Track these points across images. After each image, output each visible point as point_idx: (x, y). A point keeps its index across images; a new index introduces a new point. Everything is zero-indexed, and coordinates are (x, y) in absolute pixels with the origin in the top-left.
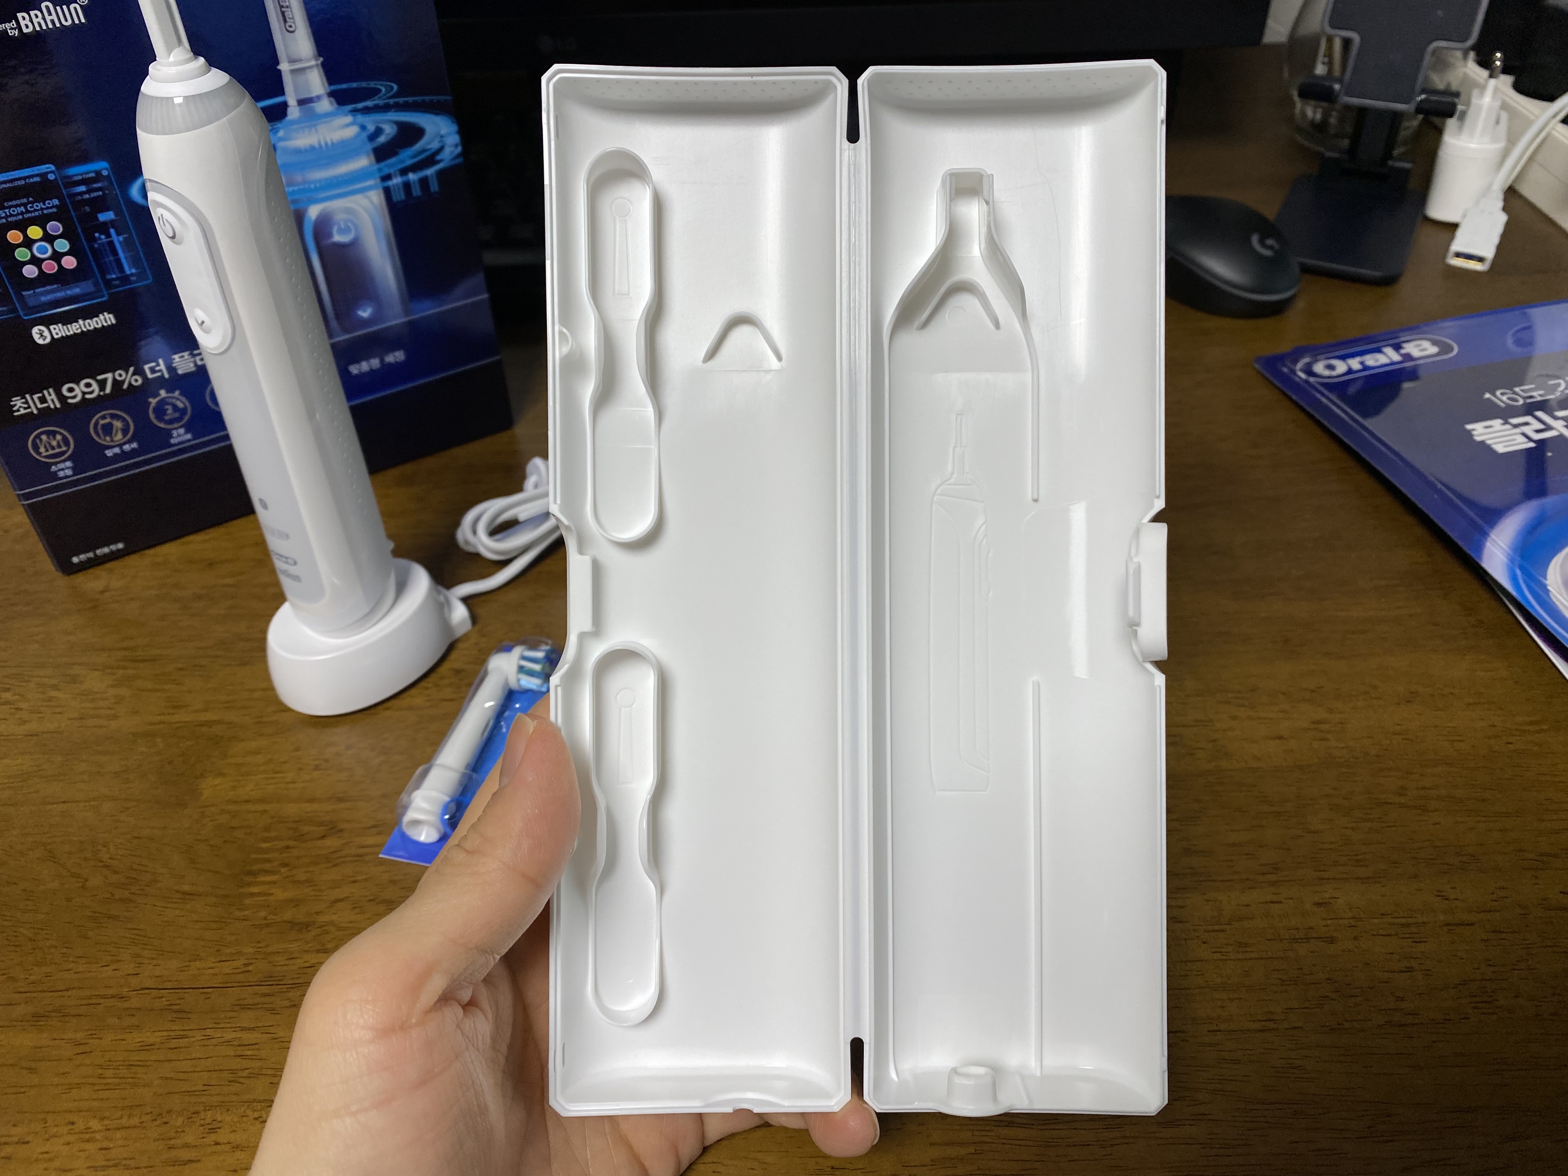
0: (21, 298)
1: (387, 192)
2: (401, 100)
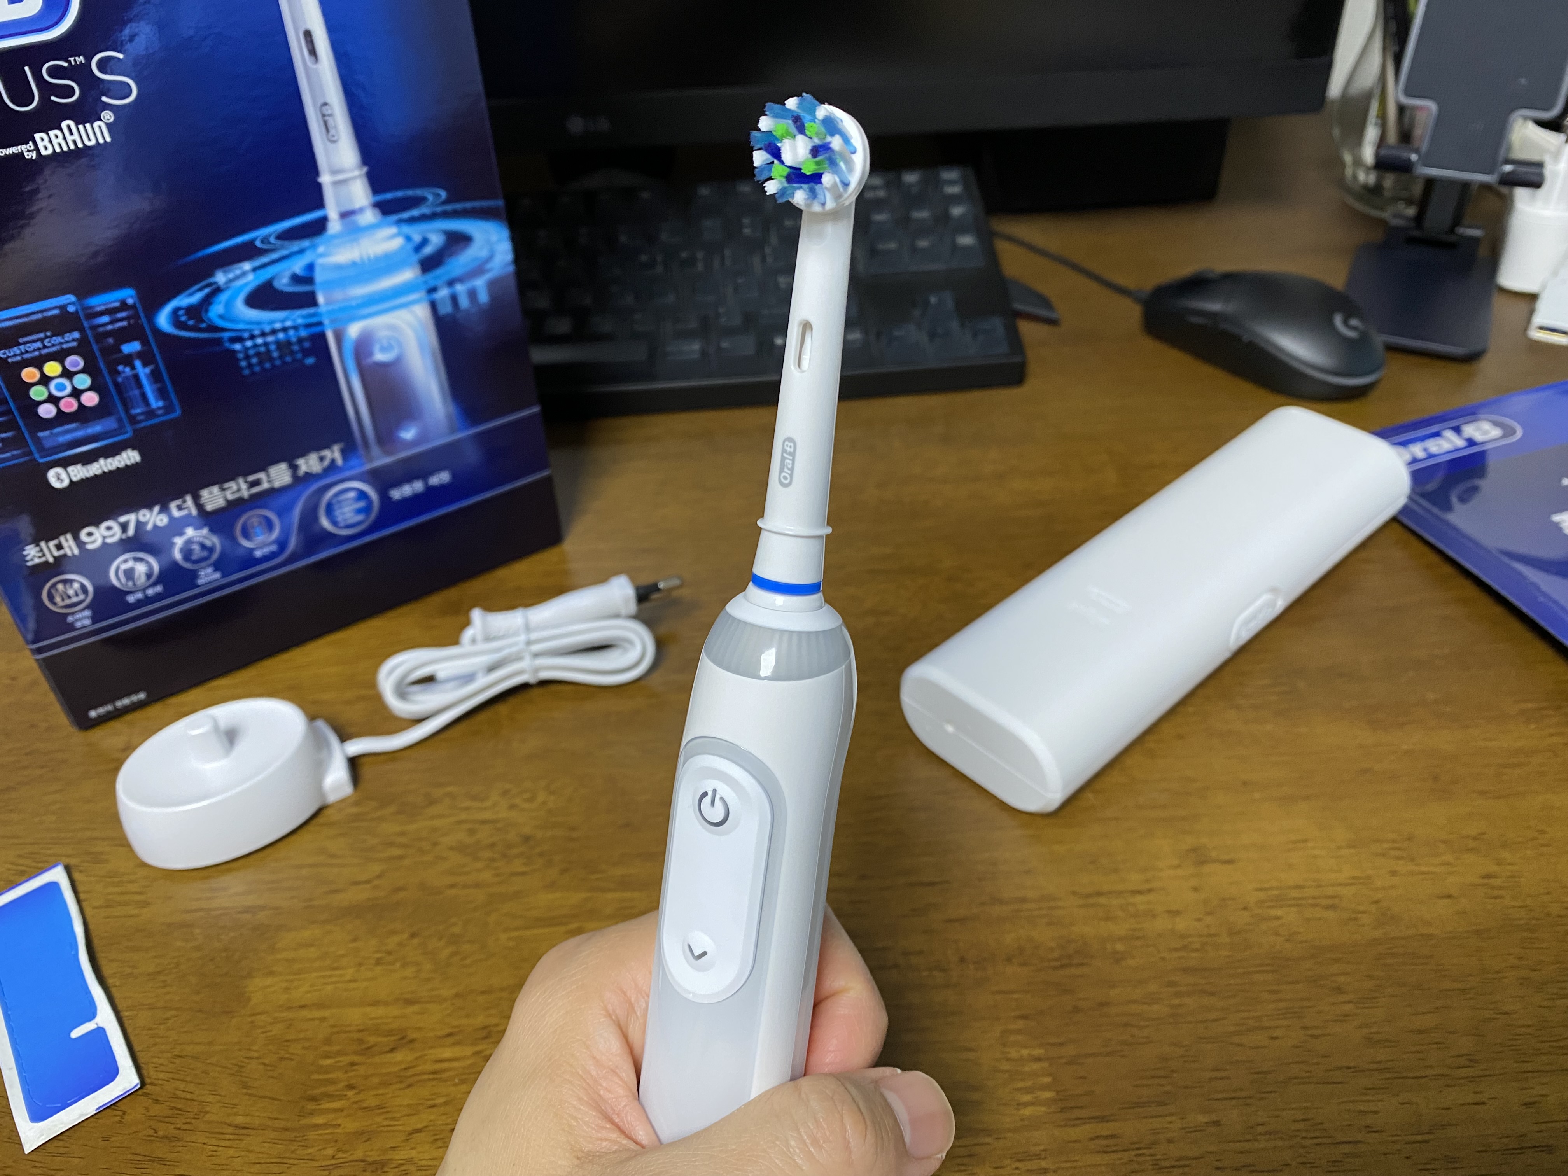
0: (38, 441)
1: (433, 306)
2: (449, 207)
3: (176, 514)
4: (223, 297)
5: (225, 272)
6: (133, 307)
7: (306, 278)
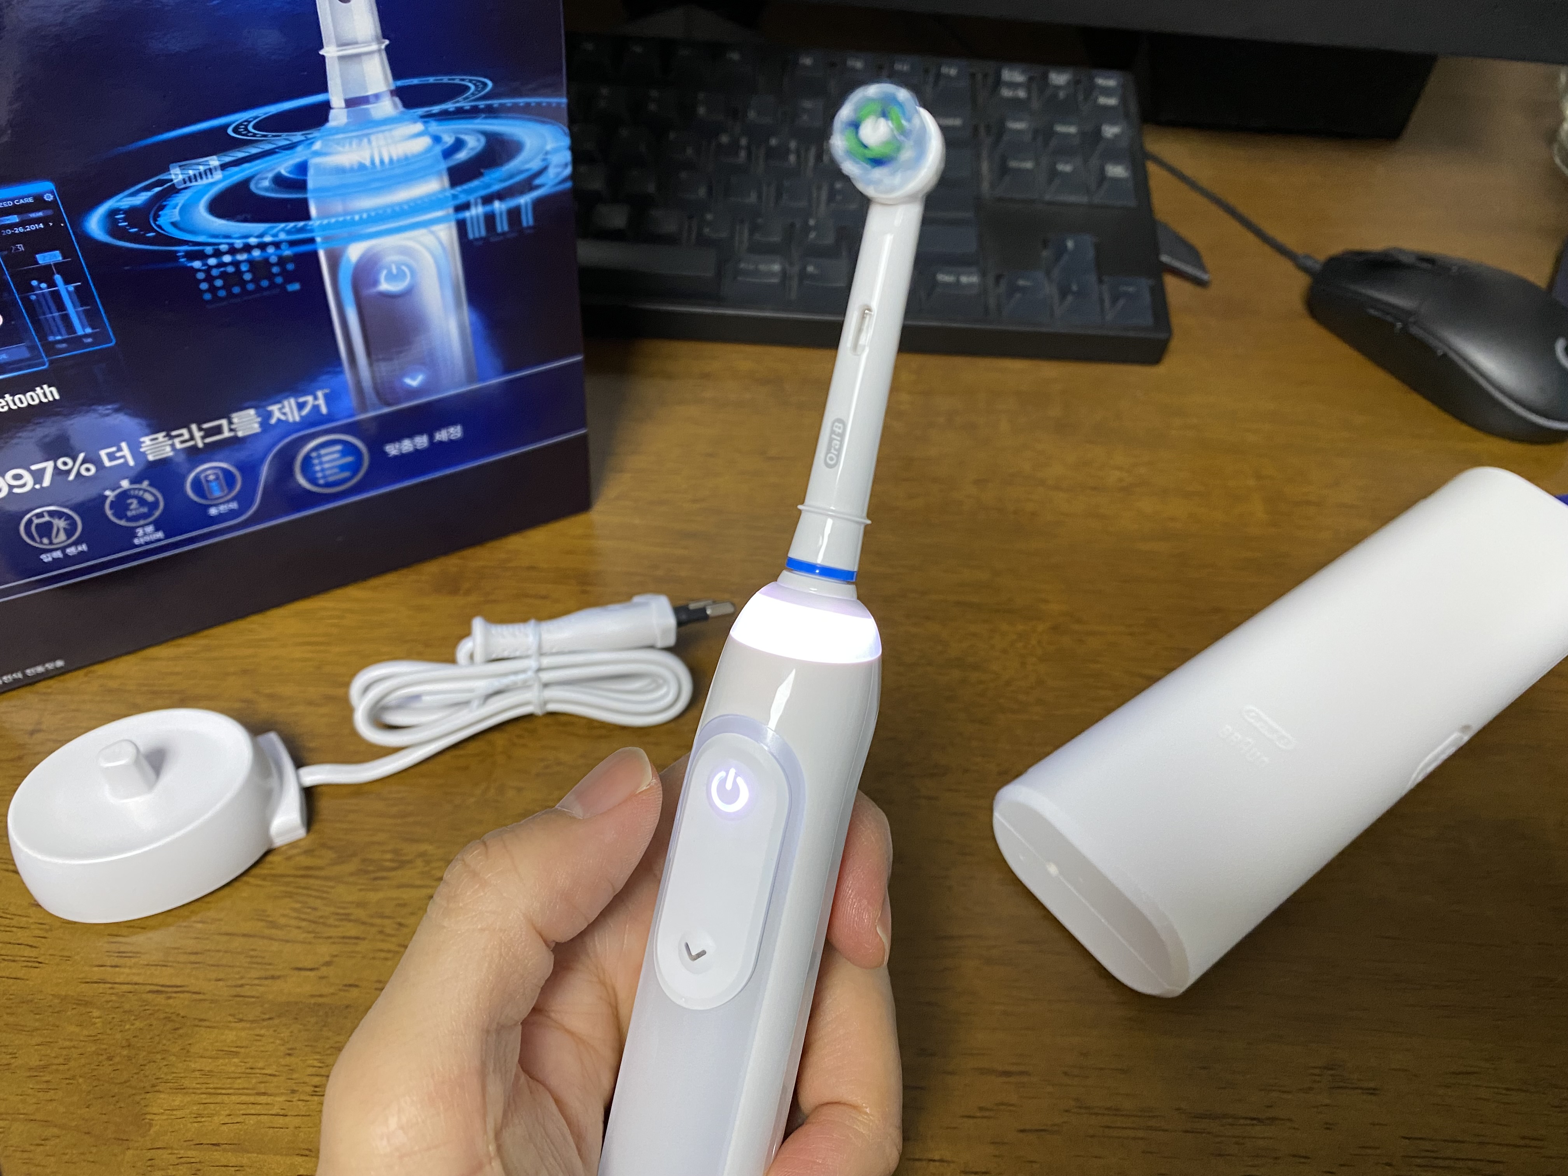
1: (461, 226)
3: (107, 463)
5: (182, 167)
6: (53, 204)
7: (297, 183)
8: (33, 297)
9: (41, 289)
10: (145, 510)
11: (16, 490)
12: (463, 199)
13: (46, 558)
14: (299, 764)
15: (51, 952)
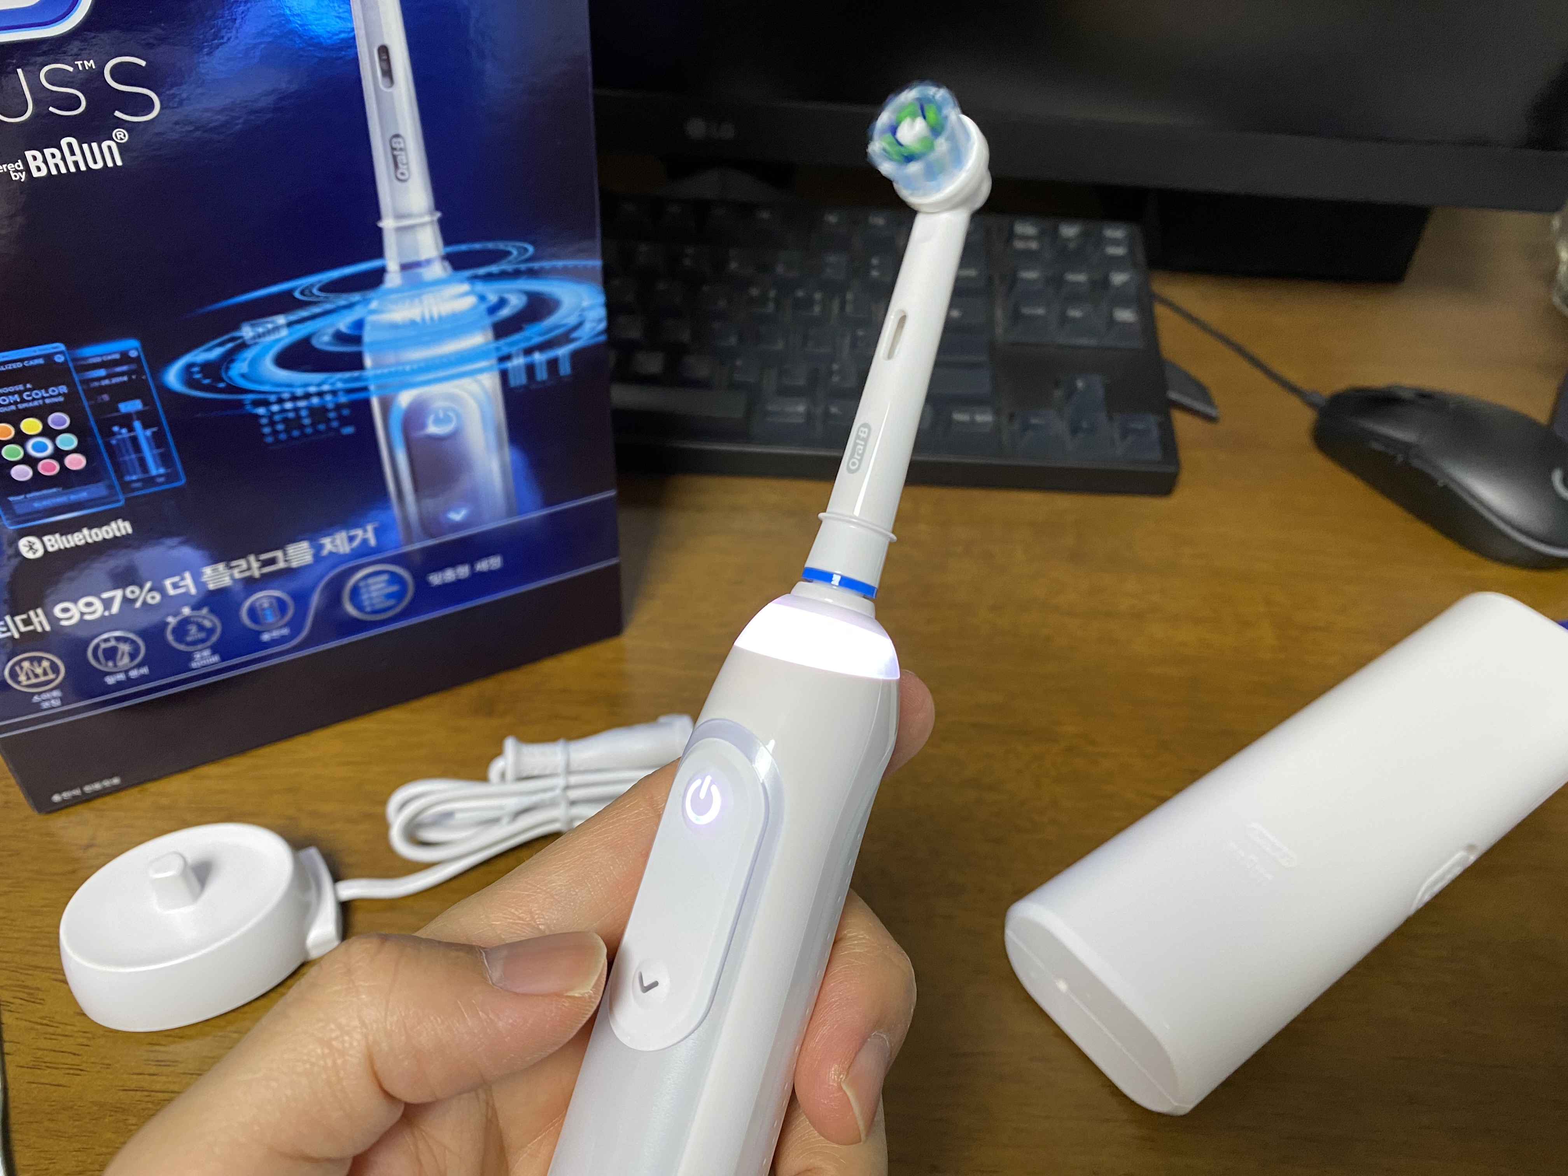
0: (8, 506)
1: (504, 375)
3: (171, 592)
4: (249, 354)
5: (253, 326)
6: (137, 360)
7: (354, 337)
8: (114, 442)
9: (120, 434)
10: (202, 635)
11: (87, 617)
12: (505, 351)
13: (110, 680)
14: (337, 878)
15: (93, 1059)
